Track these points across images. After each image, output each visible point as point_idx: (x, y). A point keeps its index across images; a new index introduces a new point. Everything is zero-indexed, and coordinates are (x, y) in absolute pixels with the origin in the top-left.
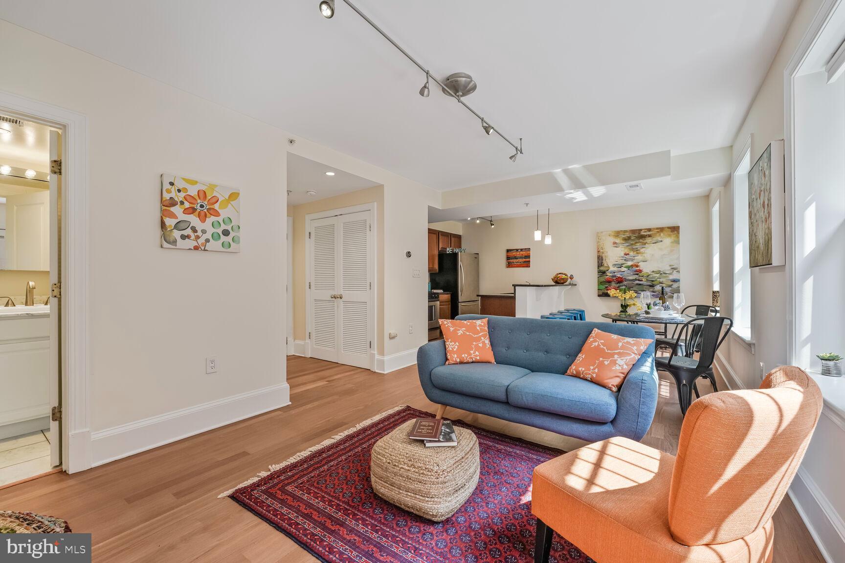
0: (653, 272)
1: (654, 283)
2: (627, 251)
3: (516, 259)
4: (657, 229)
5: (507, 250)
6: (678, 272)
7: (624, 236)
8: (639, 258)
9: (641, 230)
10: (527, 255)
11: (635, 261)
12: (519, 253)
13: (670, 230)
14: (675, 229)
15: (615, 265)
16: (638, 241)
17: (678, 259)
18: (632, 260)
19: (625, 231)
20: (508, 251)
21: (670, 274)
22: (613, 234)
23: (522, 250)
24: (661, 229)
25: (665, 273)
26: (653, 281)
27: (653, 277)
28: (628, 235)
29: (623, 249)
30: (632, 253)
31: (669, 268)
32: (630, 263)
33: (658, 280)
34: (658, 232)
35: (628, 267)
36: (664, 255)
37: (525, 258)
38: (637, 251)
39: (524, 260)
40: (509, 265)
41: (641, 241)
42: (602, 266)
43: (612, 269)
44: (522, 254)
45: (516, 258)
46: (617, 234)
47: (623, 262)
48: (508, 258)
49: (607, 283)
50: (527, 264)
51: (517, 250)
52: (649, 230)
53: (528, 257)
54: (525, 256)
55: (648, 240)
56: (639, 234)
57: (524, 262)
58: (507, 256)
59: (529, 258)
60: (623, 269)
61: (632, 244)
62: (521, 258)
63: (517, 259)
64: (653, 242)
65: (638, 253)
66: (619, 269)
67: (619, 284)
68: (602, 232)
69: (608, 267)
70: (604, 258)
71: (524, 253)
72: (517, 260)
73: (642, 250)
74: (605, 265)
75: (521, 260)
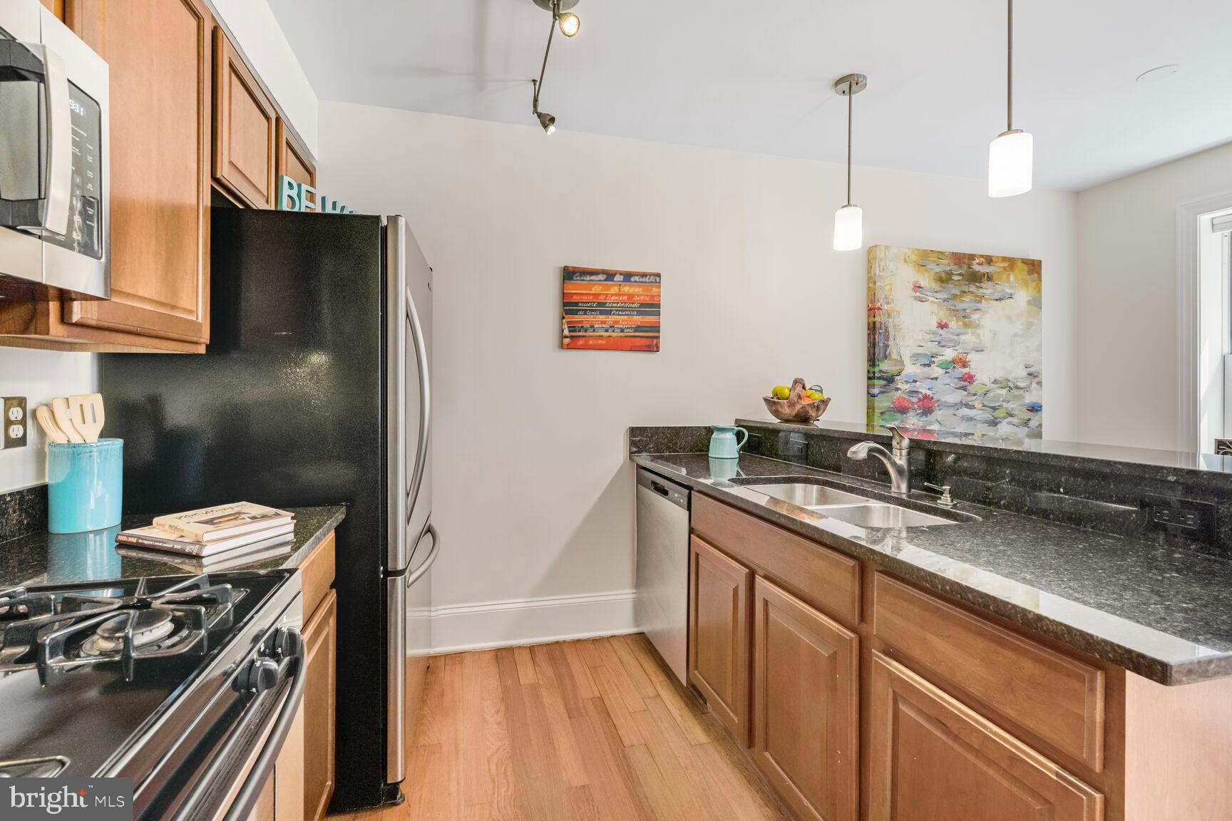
0: (995, 382)
1: (997, 414)
2: (943, 315)
3: (602, 313)
4: (1004, 259)
5: (566, 269)
6: (1039, 383)
7: (938, 269)
8: (968, 338)
9: (972, 257)
10: (648, 300)
11: (960, 349)
12: (615, 290)
13: (1025, 267)
14: (1034, 267)
15: (916, 357)
16: (965, 288)
17: (1039, 347)
18: (955, 344)
19: (941, 254)
20: (569, 274)
21: (1027, 389)
22: (913, 258)
23: (628, 276)
24: (1011, 262)
25: (1017, 388)
26: (994, 409)
27: (996, 398)
28: (946, 265)
29: (935, 308)
30: (953, 324)
31: (1024, 373)
32: (949, 354)
33: (1005, 405)
34: (1005, 269)
35: (946, 366)
36: (1016, 335)
37: (639, 313)
38: (964, 316)
39: (638, 319)
40: (573, 339)
41: (973, 288)
42: (886, 357)
43: (911, 369)
44: (630, 296)
45: (602, 308)
46: (924, 258)
47: (933, 348)
48: (569, 306)
49: (898, 415)
50: (647, 340)
51: (610, 275)
52: (989, 260)
53: (652, 307)
54: (642, 305)
55: (987, 289)
56: (969, 267)
57: (638, 329)
58: (564, 295)
59: (658, 314)
60: (936, 371)
61: (955, 297)
62: (623, 310)
63: (609, 313)
64: (997, 295)
65: (966, 325)
66: (927, 369)
67: (924, 419)
68: (887, 248)
69: (902, 362)
70: (891, 333)
71: (638, 290)
72: (611, 318)
73: (975, 317)
74: (894, 356)
75: (623, 320)
